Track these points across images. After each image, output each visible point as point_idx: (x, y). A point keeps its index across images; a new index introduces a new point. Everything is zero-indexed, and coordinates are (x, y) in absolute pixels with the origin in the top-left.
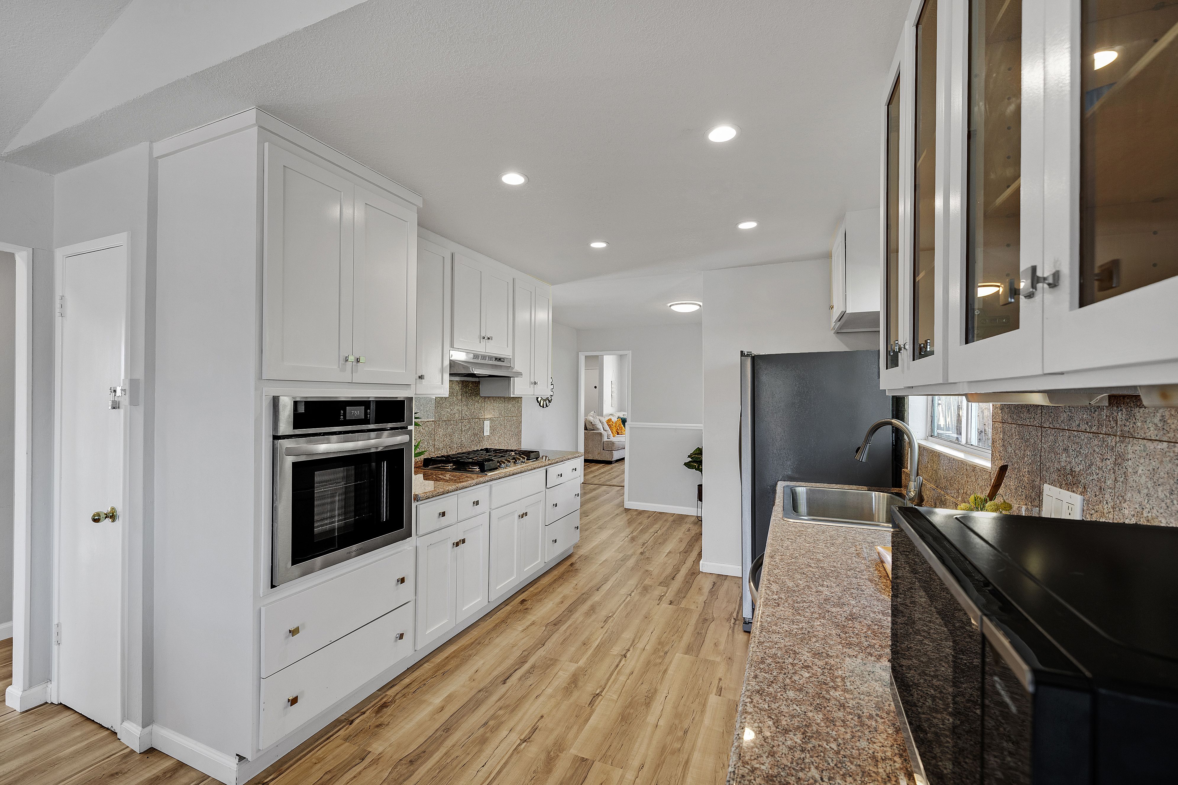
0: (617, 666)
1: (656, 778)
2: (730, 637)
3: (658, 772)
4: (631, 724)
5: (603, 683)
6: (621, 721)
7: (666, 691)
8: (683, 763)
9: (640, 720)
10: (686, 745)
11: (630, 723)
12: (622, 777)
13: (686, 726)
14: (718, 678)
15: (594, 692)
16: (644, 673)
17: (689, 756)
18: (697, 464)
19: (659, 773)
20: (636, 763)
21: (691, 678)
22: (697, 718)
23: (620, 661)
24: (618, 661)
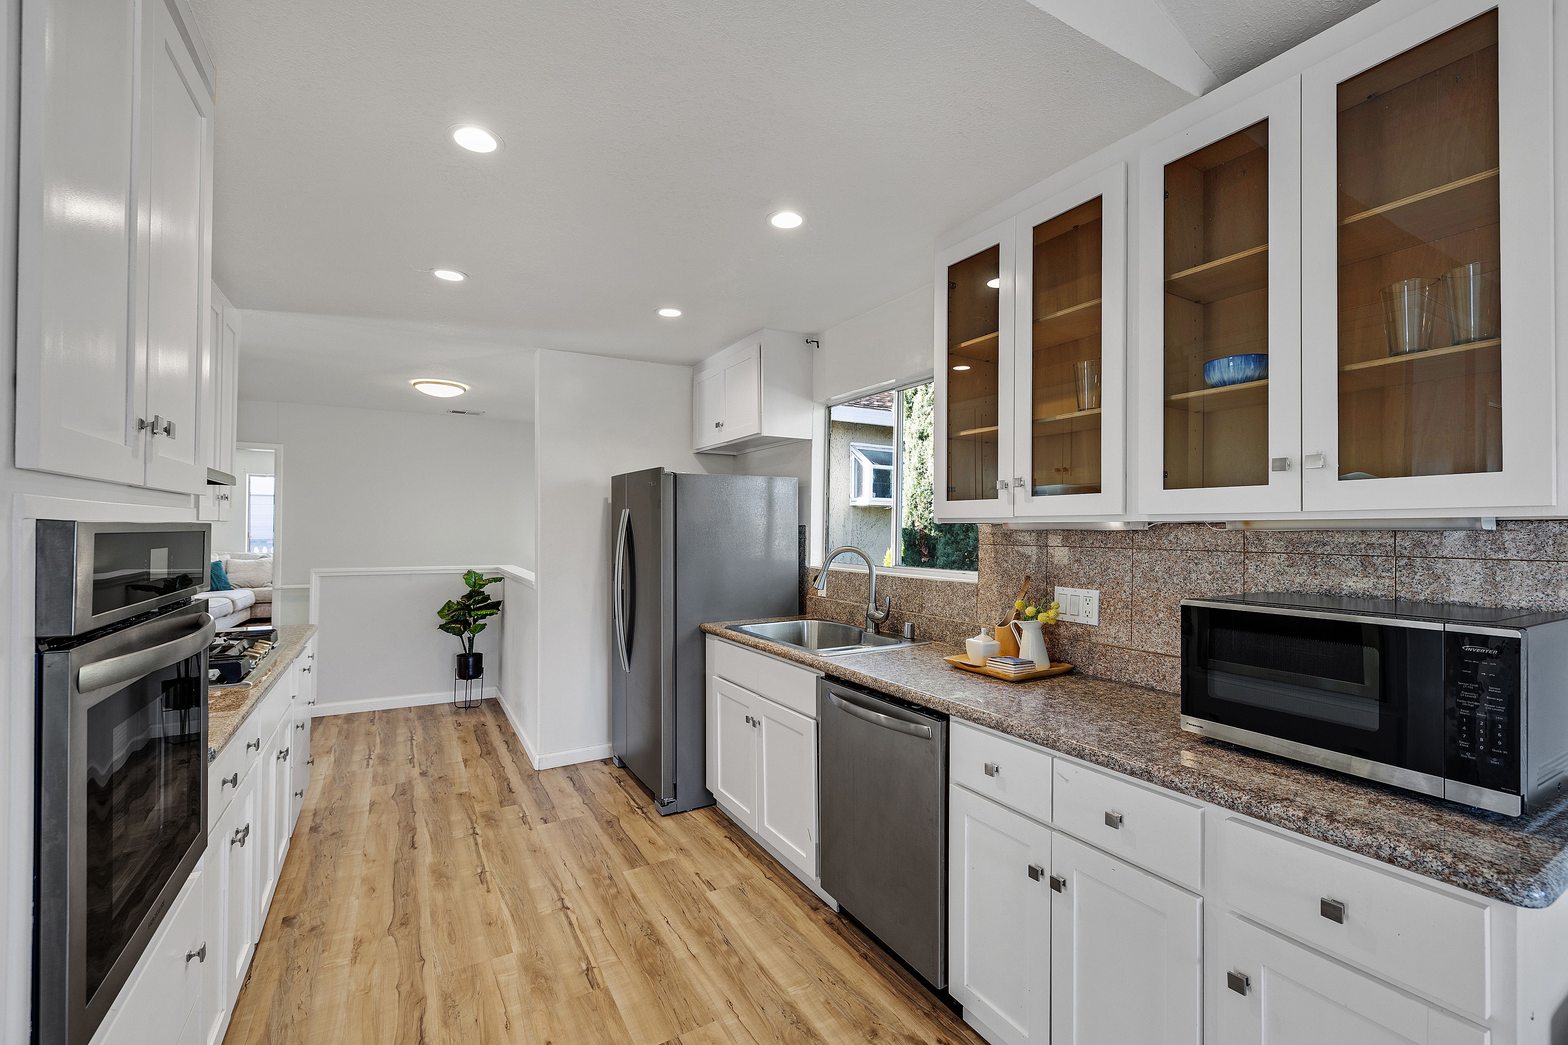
0: (571, 924)
1: (754, 1003)
2: (655, 827)
3: (749, 996)
4: (666, 973)
5: (577, 952)
6: (653, 978)
7: (661, 918)
8: (759, 971)
9: (670, 962)
10: (742, 954)
11: (664, 973)
12: (725, 1028)
13: (721, 938)
14: (694, 875)
15: (580, 970)
16: (614, 913)
17: (756, 962)
18: (461, 624)
19: (752, 997)
20: (720, 1005)
21: (669, 889)
22: (720, 923)
23: (567, 917)
24: (564, 918)
